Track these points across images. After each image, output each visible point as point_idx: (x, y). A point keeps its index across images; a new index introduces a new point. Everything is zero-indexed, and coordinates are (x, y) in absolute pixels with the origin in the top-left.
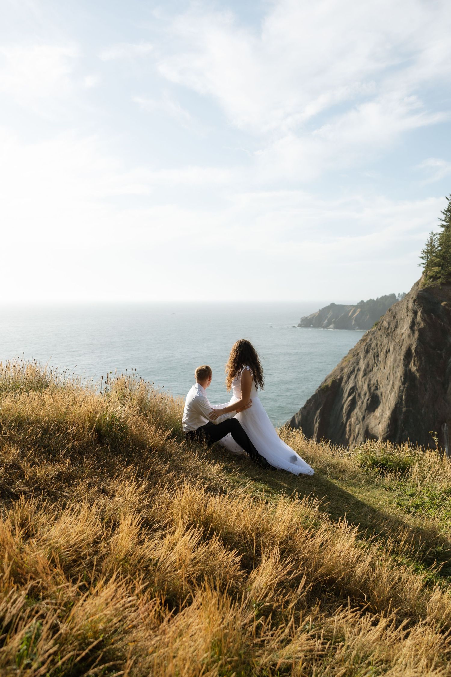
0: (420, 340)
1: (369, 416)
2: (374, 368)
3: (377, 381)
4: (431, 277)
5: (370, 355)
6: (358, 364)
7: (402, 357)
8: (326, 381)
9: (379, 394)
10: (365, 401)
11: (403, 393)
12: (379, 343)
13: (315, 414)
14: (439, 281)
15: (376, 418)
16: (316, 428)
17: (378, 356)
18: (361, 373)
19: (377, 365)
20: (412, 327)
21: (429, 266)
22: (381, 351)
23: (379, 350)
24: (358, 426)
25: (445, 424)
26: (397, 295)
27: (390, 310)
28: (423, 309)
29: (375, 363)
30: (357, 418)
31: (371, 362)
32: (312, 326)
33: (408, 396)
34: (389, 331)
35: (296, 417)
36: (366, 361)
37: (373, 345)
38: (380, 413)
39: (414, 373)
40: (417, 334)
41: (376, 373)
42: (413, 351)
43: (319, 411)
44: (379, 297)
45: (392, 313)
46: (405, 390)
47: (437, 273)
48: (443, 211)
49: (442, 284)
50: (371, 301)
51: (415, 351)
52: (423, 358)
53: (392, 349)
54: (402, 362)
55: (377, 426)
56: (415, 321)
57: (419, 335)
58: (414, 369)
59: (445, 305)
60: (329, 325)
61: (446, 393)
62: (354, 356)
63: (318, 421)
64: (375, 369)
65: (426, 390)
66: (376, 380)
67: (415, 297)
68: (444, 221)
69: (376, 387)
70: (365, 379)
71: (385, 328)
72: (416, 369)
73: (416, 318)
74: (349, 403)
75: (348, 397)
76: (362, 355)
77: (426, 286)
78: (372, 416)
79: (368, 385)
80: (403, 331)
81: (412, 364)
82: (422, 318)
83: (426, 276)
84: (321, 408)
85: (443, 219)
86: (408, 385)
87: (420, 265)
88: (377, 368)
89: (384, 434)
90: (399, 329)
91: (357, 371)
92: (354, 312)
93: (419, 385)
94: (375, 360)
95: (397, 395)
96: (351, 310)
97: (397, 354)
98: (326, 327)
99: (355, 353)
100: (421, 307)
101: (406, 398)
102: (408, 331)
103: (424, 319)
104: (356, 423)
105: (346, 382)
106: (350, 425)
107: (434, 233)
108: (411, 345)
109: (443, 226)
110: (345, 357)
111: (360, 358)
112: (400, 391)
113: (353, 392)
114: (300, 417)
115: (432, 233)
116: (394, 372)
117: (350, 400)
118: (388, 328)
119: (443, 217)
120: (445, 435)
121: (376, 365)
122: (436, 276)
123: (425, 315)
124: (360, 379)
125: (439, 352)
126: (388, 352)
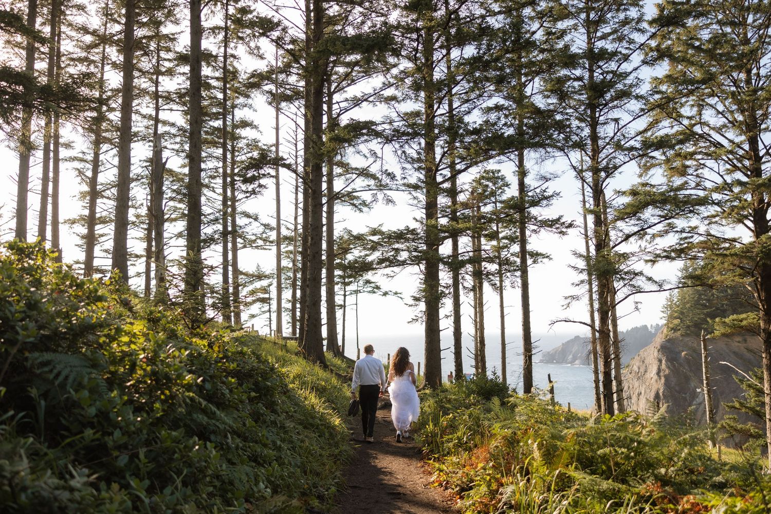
0: (667, 384)
4: (672, 329)
7: (652, 400)
12: (631, 387)
14: (679, 333)
17: (631, 398)
19: (630, 407)
20: (658, 373)
21: (671, 317)
23: (632, 393)
27: (639, 355)
28: (666, 358)
29: (628, 405)
32: (555, 362)
34: (640, 375)
40: (663, 380)
42: (661, 394)
44: (629, 329)
45: (641, 358)
47: (678, 325)
49: (682, 335)
51: (663, 394)
53: (643, 392)
56: (660, 368)
57: (665, 381)
59: (686, 355)
60: (575, 361)
67: (659, 347)
73: (661, 365)
77: (669, 338)
80: (652, 375)
82: (666, 366)
87: (661, 318)
90: (648, 373)
94: (628, 402)
97: (648, 396)
98: (572, 362)
100: (664, 356)
102: (656, 377)
103: (668, 367)
108: (658, 390)
118: (638, 372)
122: (676, 328)
123: (669, 363)
125: (683, 395)
126: (639, 394)
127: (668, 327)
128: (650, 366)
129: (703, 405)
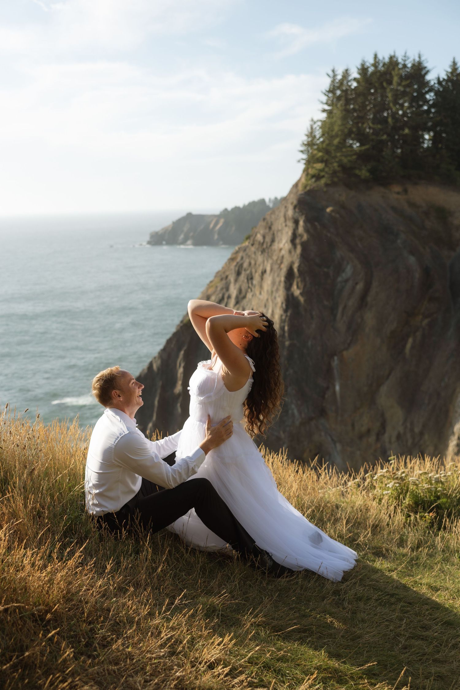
0: (304, 256)
4: (313, 176)
5: (243, 277)
6: (227, 289)
7: (283, 279)
11: (285, 323)
12: (253, 262)
13: (177, 356)
14: (323, 181)
16: (181, 374)
17: (252, 278)
18: (232, 301)
19: (251, 290)
20: (293, 241)
21: (309, 162)
22: (256, 272)
23: (253, 271)
25: (336, 358)
26: (267, 200)
27: (264, 219)
28: (306, 217)
29: (249, 287)
31: (244, 286)
32: (164, 243)
33: (291, 326)
35: (153, 362)
36: (237, 286)
37: (245, 265)
39: (297, 298)
40: (299, 249)
41: (250, 300)
42: (296, 270)
43: (182, 353)
44: (246, 203)
45: (267, 223)
46: (287, 319)
47: (321, 170)
48: (324, 91)
49: (327, 185)
50: (236, 209)
51: (299, 270)
52: (308, 279)
53: (268, 269)
54: (282, 285)
56: (296, 232)
57: (302, 250)
58: (297, 292)
59: (332, 211)
60: (187, 241)
61: (335, 320)
62: (222, 279)
63: (183, 365)
64: (249, 295)
65: (312, 318)
67: (295, 202)
68: (327, 103)
71: (259, 242)
72: (300, 293)
73: (298, 228)
76: (232, 278)
77: (308, 188)
80: (281, 245)
81: (295, 287)
82: (305, 229)
83: (307, 174)
84: (185, 347)
85: (325, 101)
86: (291, 314)
87: (299, 161)
88: (251, 294)
90: (276, 244)
91: (228, 298)
92: (216, 223)
93: (303, 313)
94: (248, 283)
96: (212, 220)
97: (276, 274)
98: (184, 242)
99: (222, 276)
100: (303, 214)
101: (290, 330)
102: (288, 246)
103: (307, 230)
107: (315, 119)
108: (292, 263)
109: (324, 111)
110: (211, 282)
111: (230, 282)
112: (282, 321)
114: (159, 362)
115: (312, 120)
116: (273, 297)
118: (263, 242)
119: (324, 99)
120: (335, 371)
121: (249, 290)
122: (319, 174)
123: (308, 225)
125: (326, 270)
126: (264, 272)
128: (279, 234)
129: (350, 283)
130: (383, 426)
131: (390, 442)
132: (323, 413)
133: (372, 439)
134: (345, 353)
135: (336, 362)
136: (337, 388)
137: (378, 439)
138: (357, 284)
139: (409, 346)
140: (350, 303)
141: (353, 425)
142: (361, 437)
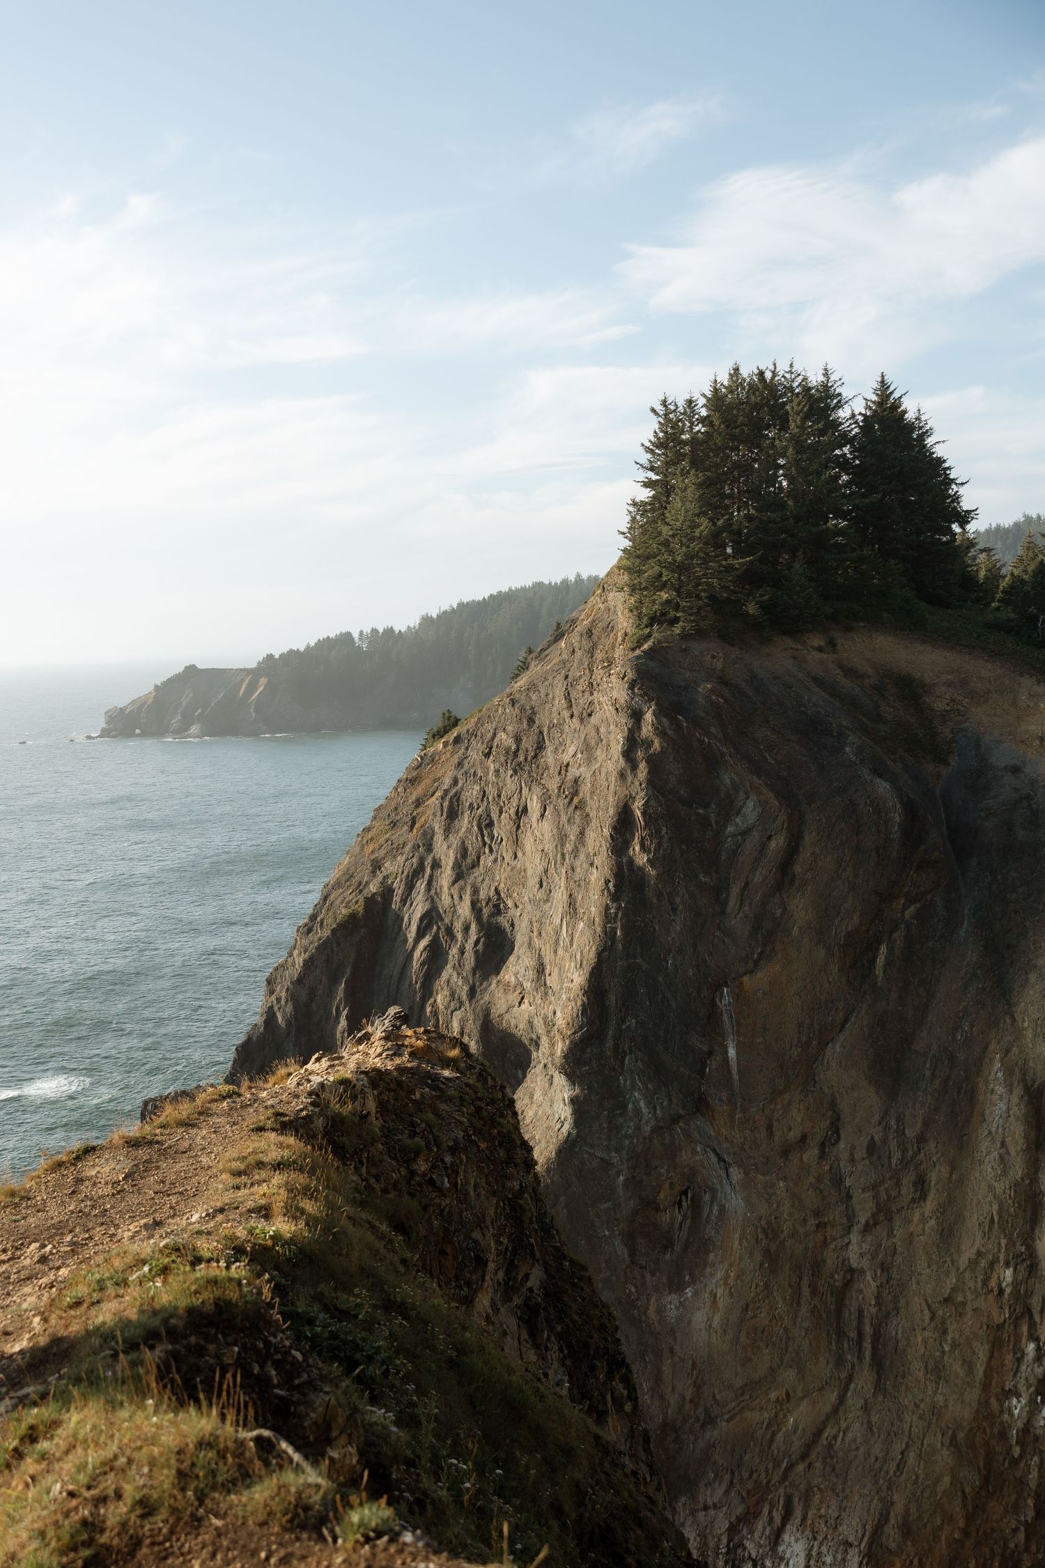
0: (655, 782)
1: (485, 984)
2: (482, 858)
3: (497, 891)
5: (465, 822)
6: (429, 848)
7: (607, 832)
8: (325, 898)
9: (507, 925)
10: (469, 946)
11: (615, 922)
12: (491, 792)
13: (331, 995)
14: (677, 628)
15: (507, 988)
17: (491, 824)
18: (446, 876)
19: (491, 850)
20: (626, 753)
22: (501, 812)
23: (494, 808)
24: (458, 1015)
25: (726, 991)
26: (356, 635)
28: (656, 704)
29: (485, 844)
30: (452, 994)
31: (473, 843)
32: (138, 731)
33: (628, 928)
34: (521, 758)
35: (276, 1008)
36: (455, 840)
37: (470, 797)
38: (516, 974)
39: (641, 869)
40: (643, 766)
41: (488, 871)
42: (638, 813)
43: (341, 986)
46: (620, 915)
48: (646, 443)
50: (292, 655)
51: (644, 814)
52: (664, 831)
53: (534, 806)
55: (516, 1009)
56: (636, 735)
57: (649, 773)
58: (641, 859)
60: (187, 729)
61: (723, 912)
62: (394, 824)
63: (345, 1012)
64: (487, 860)
65: (674, 910)
66: (493, 889)
67: (631, 675)
68: (651, 468)
69: (496, 906)
70: (462, 889)
71: (507, 751)
72: (648, 860)
73: (639, 728)
74: (424, 955)
75: (417, 941)
76: (433, 823)
77: (650, 644)
78: (494, 985)
79: (474, 904)
80: (566, 758)
81: (637, 848)
82: (657, 729)
84: (347, 975)
85: (648, 464)
86: (628, 902)
88: (492, 858)
89: (574, 1033)
90: (545, 752)
91: (432, 868)
92: (252, 687)
93: (654, 900)
94: (483, 836)
95: (599, 929)
96: (243, 681)
97: (564, 819)
99: (397, 819)
100: (650, 700)
101: (625, 935)
103: (660, 732)
104: (452, 1008)
105: (404, 901)
106: (435, 1013)
108: (628, 800)
110: (367, 830)
111: (433, 833)
112: (607, 917)
113: (429, 926)
114: (289, 1008)
116: (564, 866)
117: (425, 949)
118: (517, 750)
120: (725, 1017)
121: (487, 850)
122: (663, 615)
123: (665, 720)
124: (445, 889)
125: (701, 811)
127: (640, 617)
129: (756, 836)
130: (835, 1127)
131: (852, 1160)
132: (700, 1105)
133: (811, 1155)
134: (746, 979)
135: (726, 999)
136: (732, 1052)
137: (823, 1155)
138: (769, 838)
139: (881, 960)
140: (758, 878)
141: (769, 1128)
142: (785, 1153)
